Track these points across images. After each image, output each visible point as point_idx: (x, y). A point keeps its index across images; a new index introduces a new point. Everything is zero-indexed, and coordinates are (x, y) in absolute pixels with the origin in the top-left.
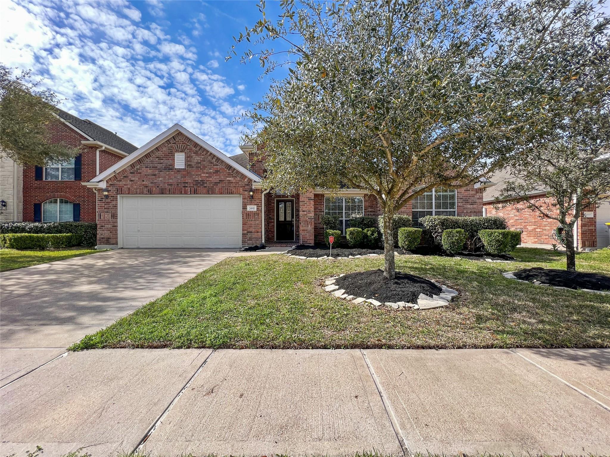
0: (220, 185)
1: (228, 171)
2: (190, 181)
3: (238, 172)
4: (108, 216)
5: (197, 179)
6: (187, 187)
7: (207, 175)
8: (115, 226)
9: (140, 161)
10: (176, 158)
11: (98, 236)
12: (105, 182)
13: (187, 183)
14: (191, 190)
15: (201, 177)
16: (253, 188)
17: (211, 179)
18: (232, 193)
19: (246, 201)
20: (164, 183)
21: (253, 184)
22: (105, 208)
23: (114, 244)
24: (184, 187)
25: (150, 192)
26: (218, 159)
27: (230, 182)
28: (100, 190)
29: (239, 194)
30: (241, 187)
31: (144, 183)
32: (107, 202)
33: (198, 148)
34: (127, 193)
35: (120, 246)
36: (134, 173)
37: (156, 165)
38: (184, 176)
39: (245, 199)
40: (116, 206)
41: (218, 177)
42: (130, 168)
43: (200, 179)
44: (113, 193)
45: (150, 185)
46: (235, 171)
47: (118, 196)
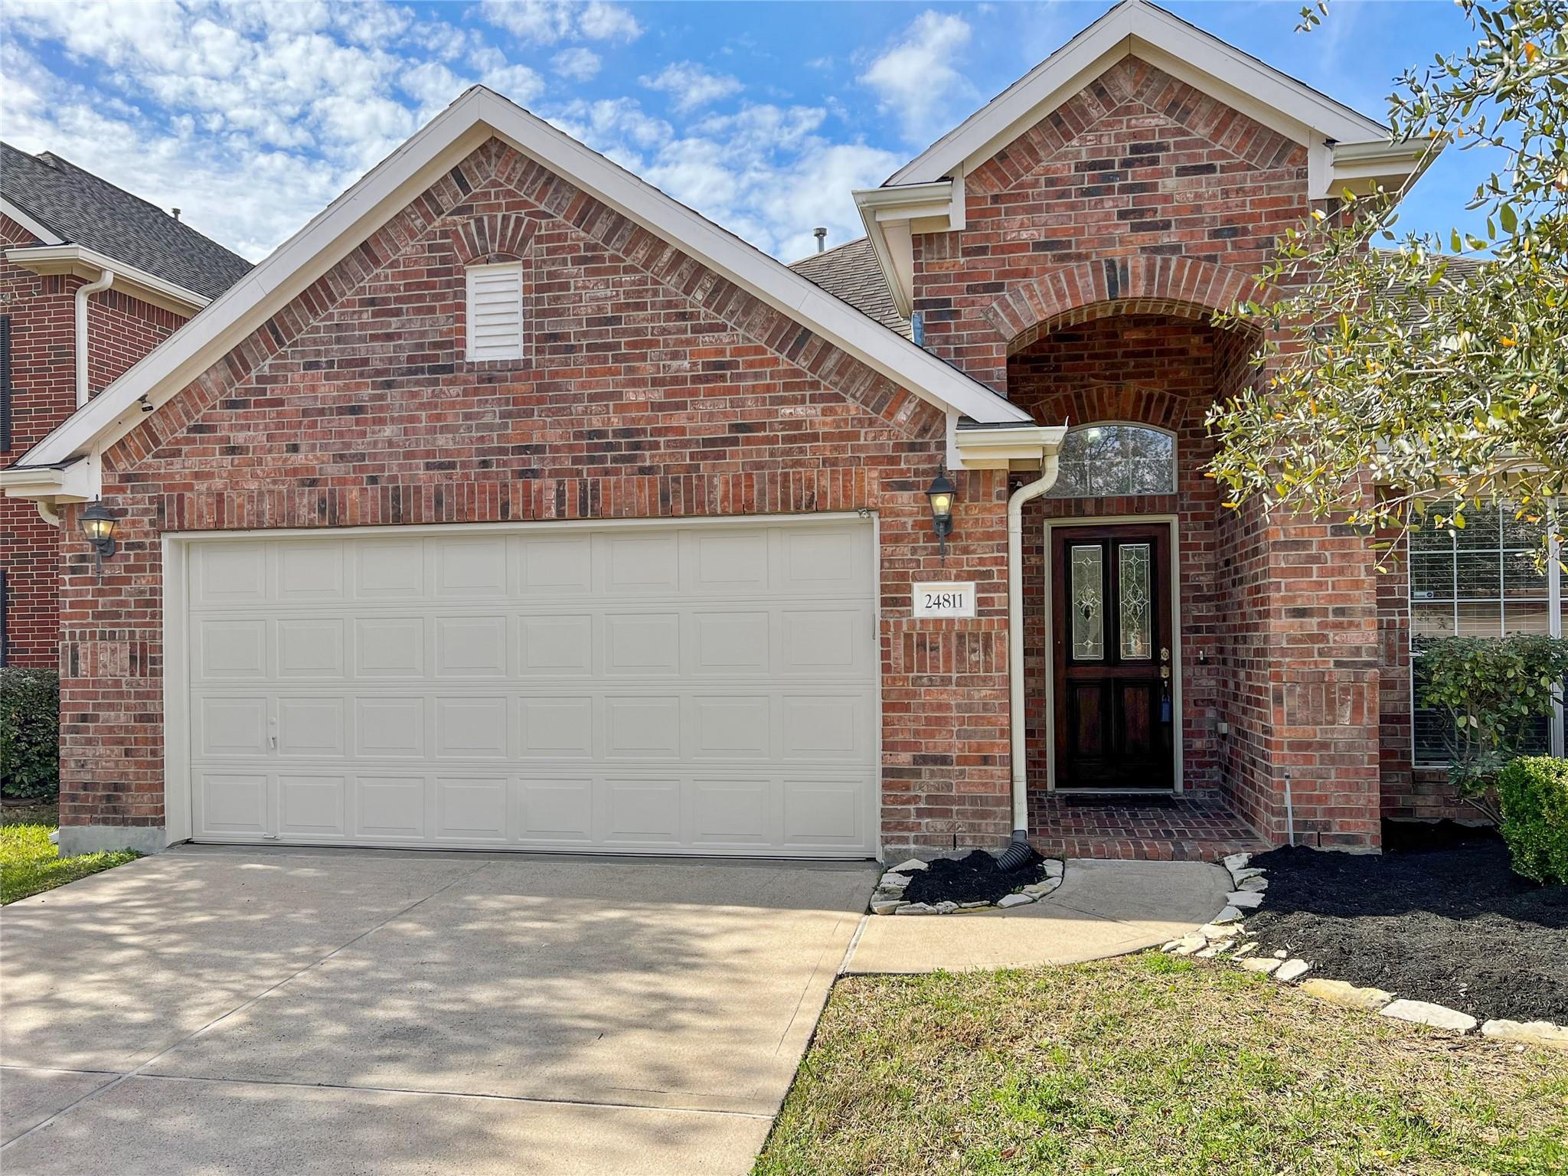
0: (736, 459)
1: (785, 363)
2: (553, 437)
3: (850, 366)
4: (113, 660)
5: (597, 424)
6: (535, 474)
7: (657, 395)
8: (150, 718)
9: (274, 331)
10: (470, 302)
11: (65, 775)
12: (97, 464)
13: (539, 449)
14: (560, 495)
15: (621, 409)
16: (954, 462)
17: (679, 419)
18: (813, 506)
19: (904, 551)
20: (409, 455)
21: (952, 434)
22: (98, 616)
23: (141, 822)
24: (522, 474)
25: (332, 514)
26: (724, 289)
27: (798, 435)
28: (72, 510)
29: (859, 508)
30: (873, 461)
31: (299, 459)
32: (109, 581)
33: (600, 228)
34: (209, 520)
35: (176, 828)
36: (244, 404)
37: (362, 350)
38: (520, 408)
39: (897, 539)
40: (151, 603)
41: (723, 404)
42: (224, 373)
43: (617, 422)
44: (136, 526)
45: (333, 470)
46: (830, 363)
47: (166, 540)
